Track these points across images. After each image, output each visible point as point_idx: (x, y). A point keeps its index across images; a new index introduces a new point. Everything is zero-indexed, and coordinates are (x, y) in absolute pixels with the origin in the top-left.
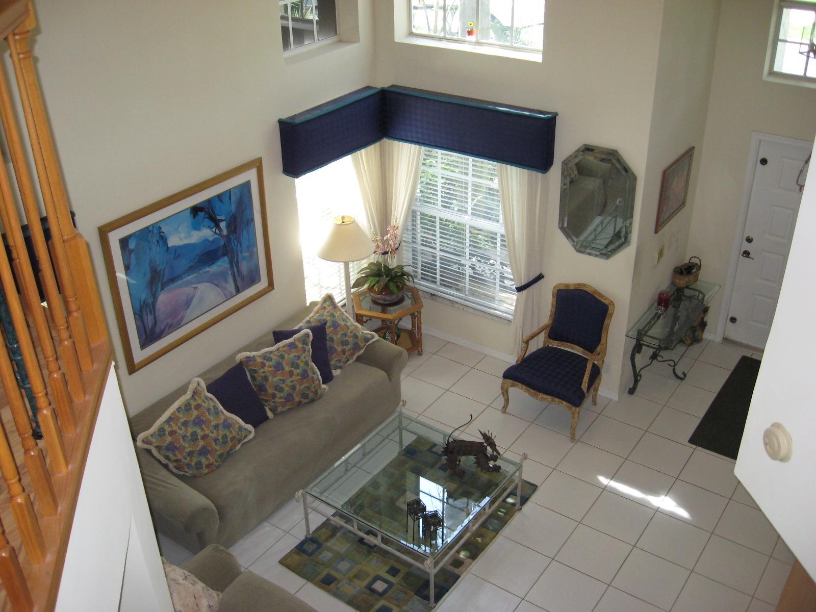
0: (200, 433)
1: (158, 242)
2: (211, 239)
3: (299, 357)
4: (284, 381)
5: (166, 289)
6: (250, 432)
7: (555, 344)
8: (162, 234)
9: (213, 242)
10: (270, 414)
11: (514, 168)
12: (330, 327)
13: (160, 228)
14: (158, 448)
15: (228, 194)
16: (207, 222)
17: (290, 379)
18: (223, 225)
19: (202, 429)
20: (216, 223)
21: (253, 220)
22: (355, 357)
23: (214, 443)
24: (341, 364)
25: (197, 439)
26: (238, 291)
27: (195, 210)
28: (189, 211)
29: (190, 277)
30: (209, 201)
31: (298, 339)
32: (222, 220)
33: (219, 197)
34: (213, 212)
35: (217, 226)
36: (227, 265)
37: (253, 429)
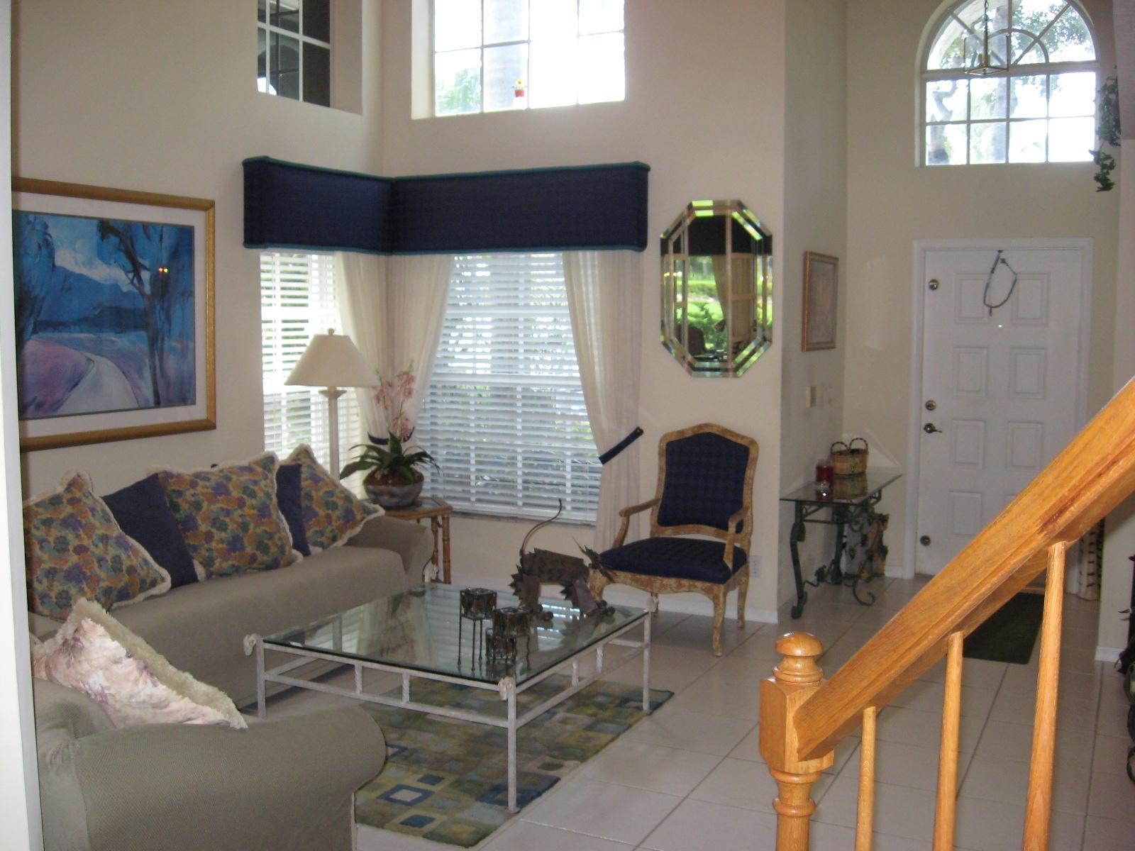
0: (73, 542)
1: (40, 248)
2: (125, 289)
4: (228, 513)
5: (41, 334)
6: (163, 580)
7: (669, 533)
8: (49, 238)
9: (126, 294)
10: (200, 570)
11: (589, 254)
12: (306, 479)
13: (46, 227)
15: (159, 229)
16: (124, 260)
17: (240, 512)
18: (146, 275)
19: (78, 536)
20: (136, 269)
21: (192, 294)
22: (346, 537)
23: (96, 565)
24: (323, 539)
25: (66, 550)
26: (158, 404)
27: (106, 228)
28: (95, 223)
29: (82, 336)
30: (129, 225)
31: (256, 463)
32: (145, 268)
33: (146, 226)
34: (132, 246)
35: (137, 273)
36: (145, 347)
37: (169, 579)
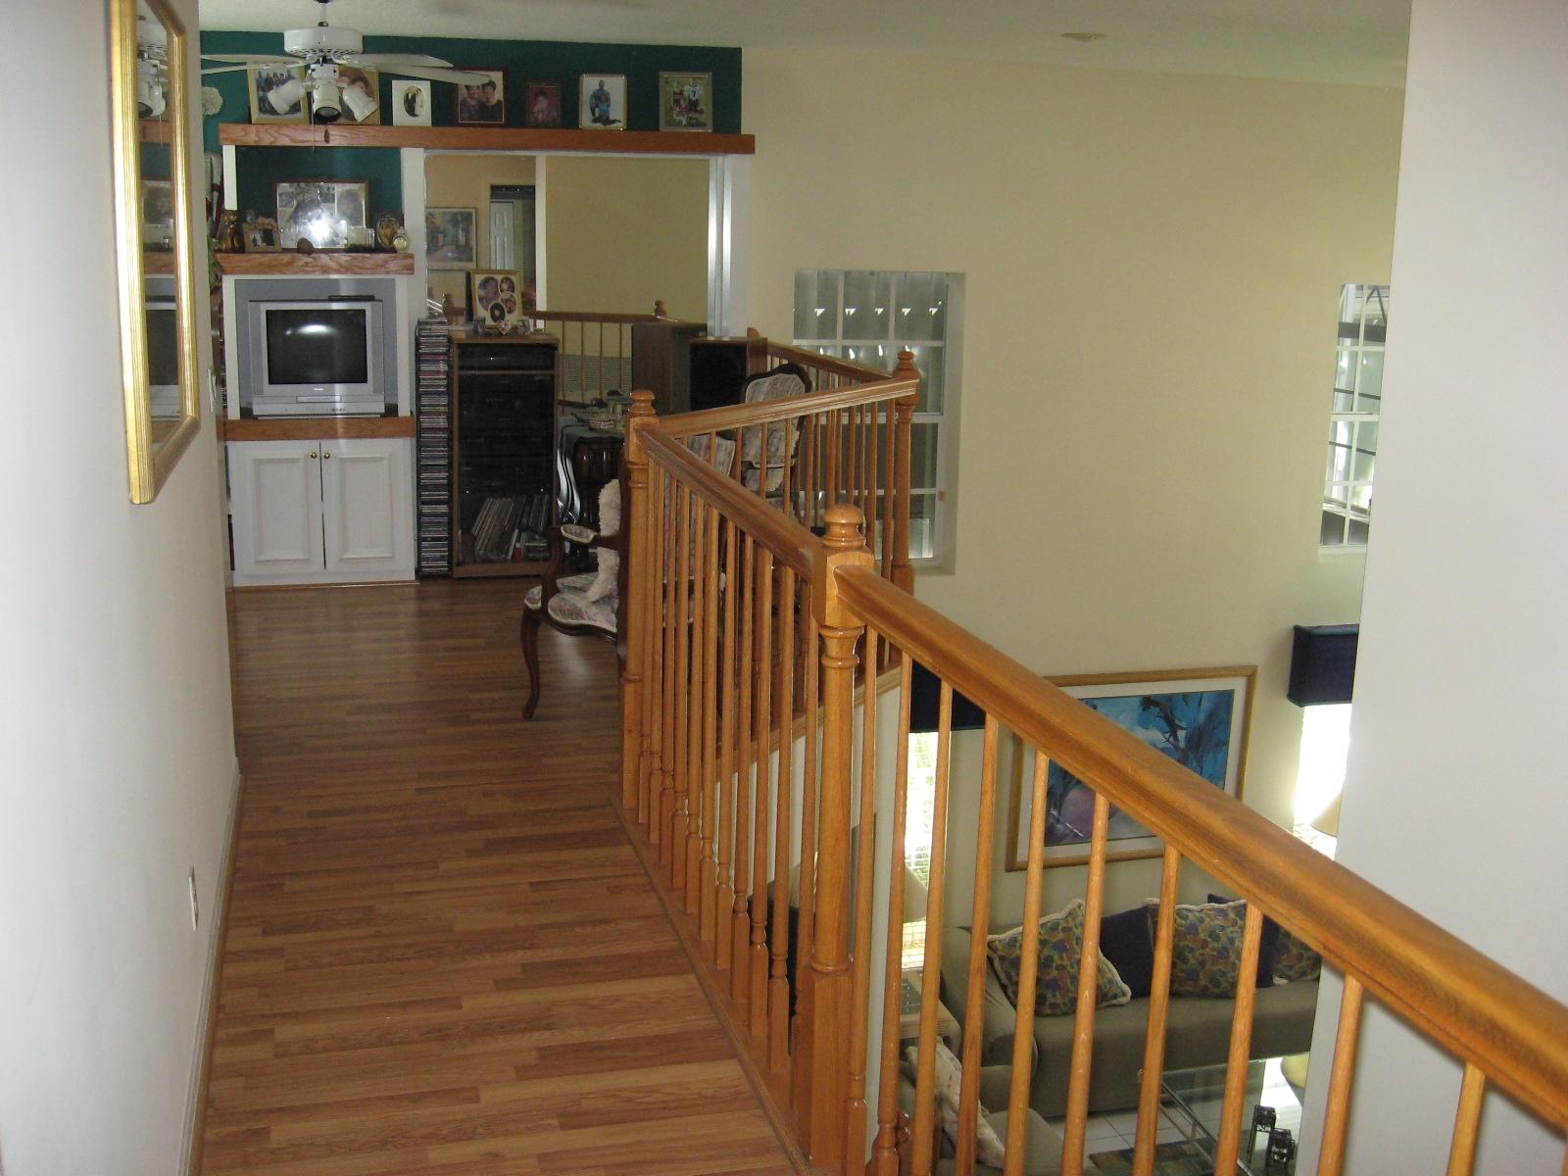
0: (1057, 960)
3: (1223, 928)
4: (1192, 950)
6: (1124, 994)
14: (1002, 958)
15: (1198, 697)
16: (1162, 723)
17: (1201, 951)
18: (1181, 734)
20: (1173, 729)
21: (1226, 743)
23: (1069, 980)
24: (1291, 973)
25: (1050, 966)
27: (1148, 702)
28: (1138, 700)
30: (1169, 697)
31: (1234, 908)
32: (1181, 728)
33: (1185, 696)
34: (1171, 713)
35: (1174, 733)
37: (1129, 993)
